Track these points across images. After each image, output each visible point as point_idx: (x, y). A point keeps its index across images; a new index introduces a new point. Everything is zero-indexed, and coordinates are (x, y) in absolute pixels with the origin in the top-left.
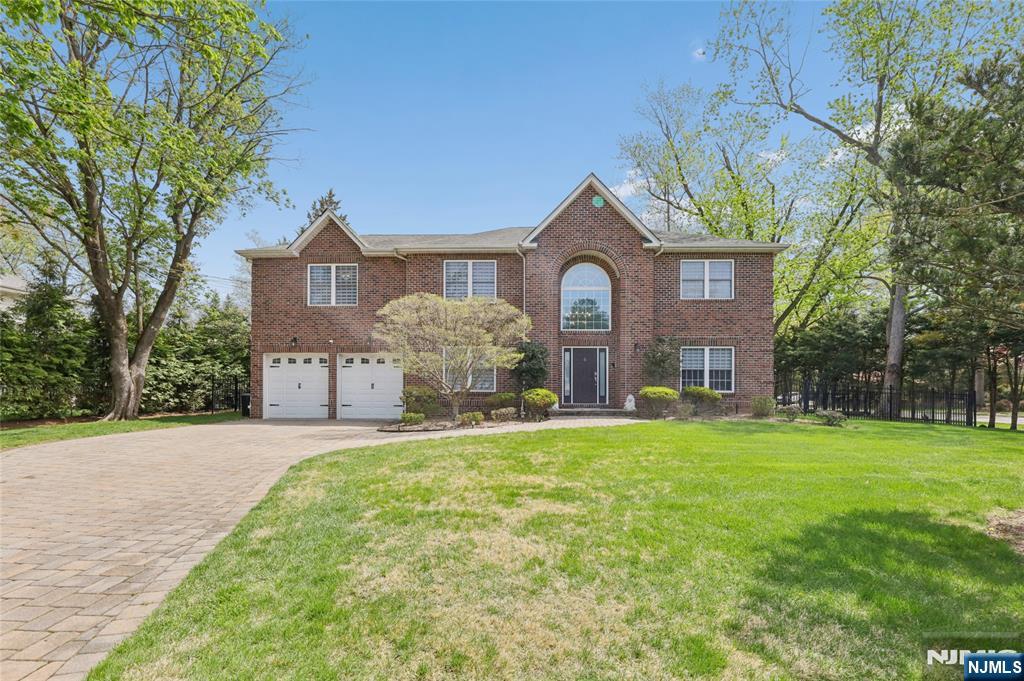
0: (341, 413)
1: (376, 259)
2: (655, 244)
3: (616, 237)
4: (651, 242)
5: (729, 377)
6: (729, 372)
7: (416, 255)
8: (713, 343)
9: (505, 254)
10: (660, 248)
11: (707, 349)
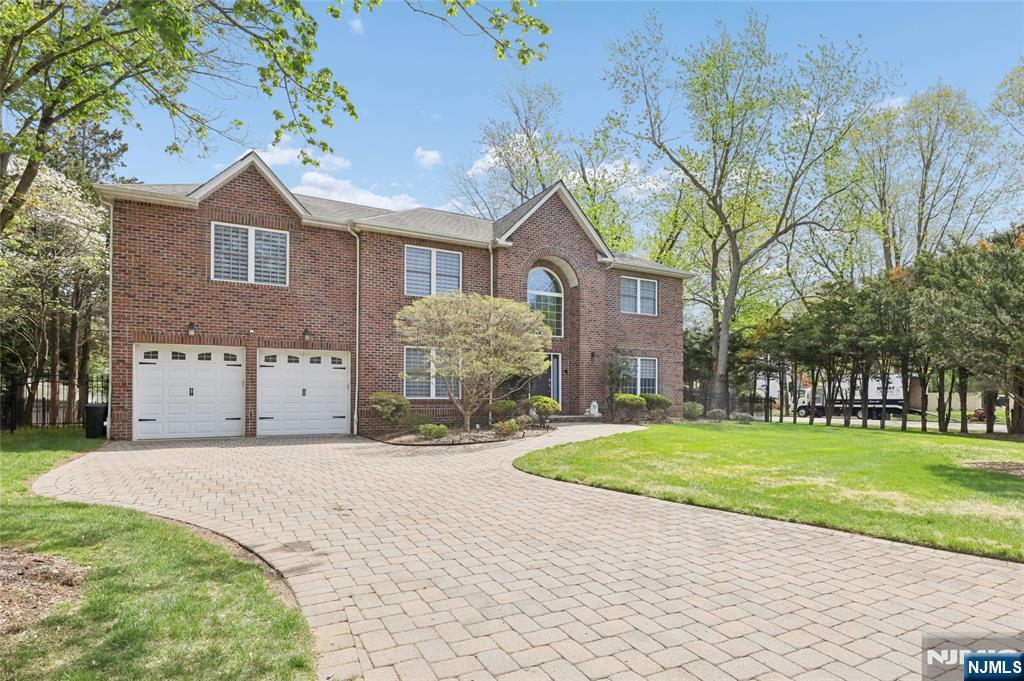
0: (263, 428)
1: (315, 230)
2: (610, 259)
3: (576, 246)
4: (606, 256)
5: (654, 385)
6: (654, 380)
7: (372, 233)
8: (644, 354)
9: (472, 247)
10: (611, 263)
11: (639, 359)
